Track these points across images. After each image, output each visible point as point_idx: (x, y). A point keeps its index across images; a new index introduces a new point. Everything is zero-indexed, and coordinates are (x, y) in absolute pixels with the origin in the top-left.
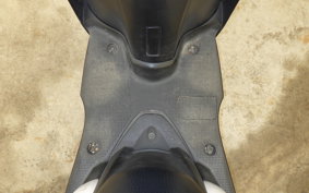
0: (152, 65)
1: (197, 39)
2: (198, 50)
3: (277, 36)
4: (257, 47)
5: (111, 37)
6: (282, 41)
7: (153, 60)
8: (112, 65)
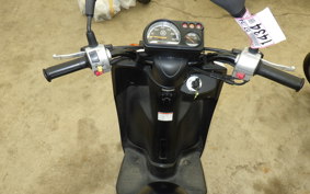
0: (162, 166)
1: (189, 157)
2: (189, 163)
3: (245, 167)
4: (233, 174)
5: (138, 154)
6: (249, 171)
7: (163, 162)
8: (137, 169)
